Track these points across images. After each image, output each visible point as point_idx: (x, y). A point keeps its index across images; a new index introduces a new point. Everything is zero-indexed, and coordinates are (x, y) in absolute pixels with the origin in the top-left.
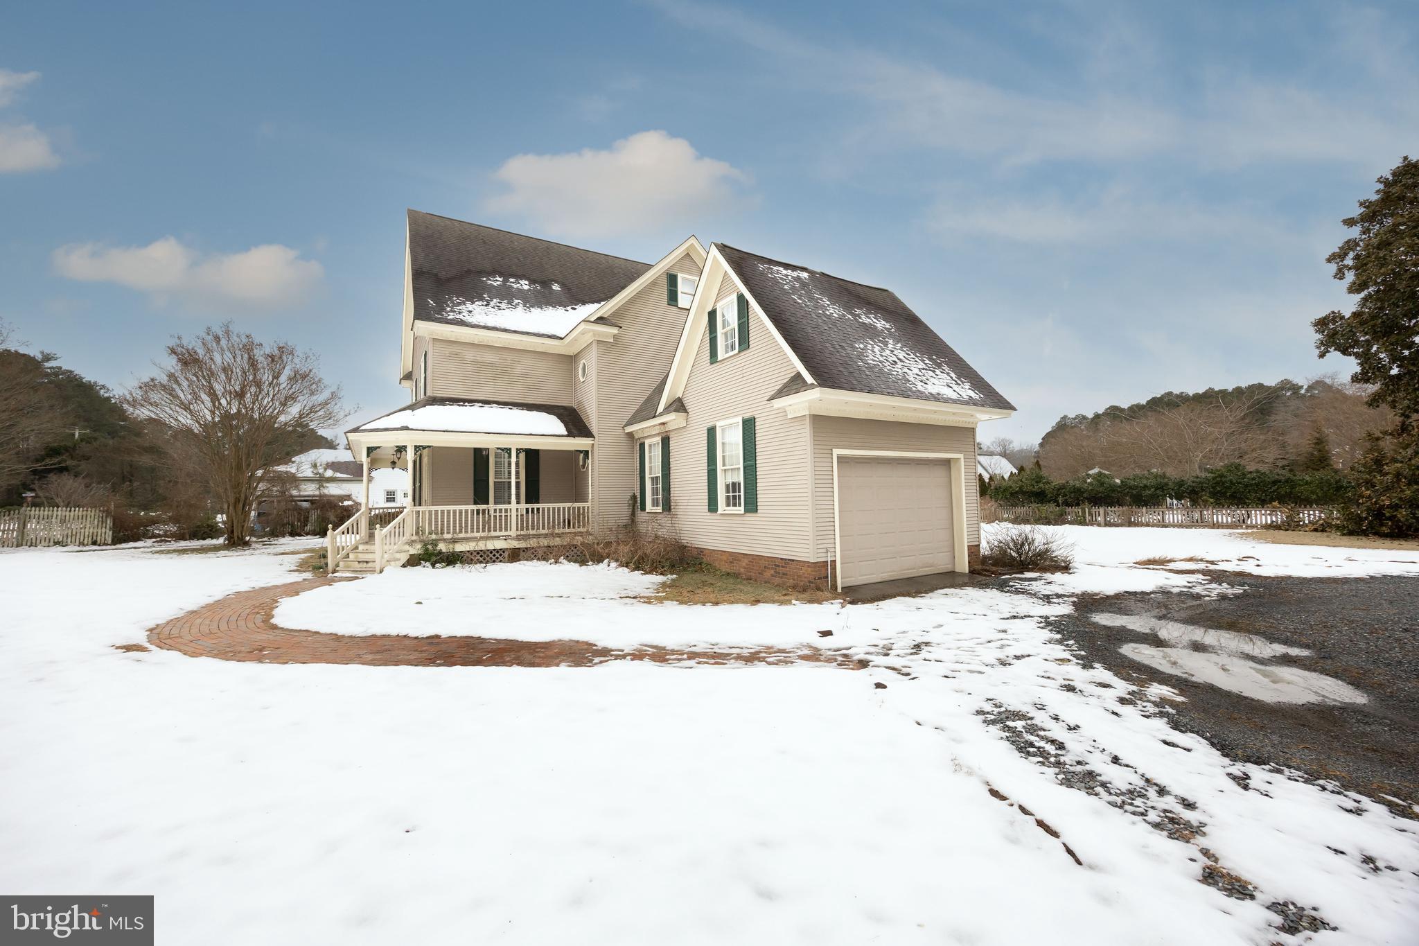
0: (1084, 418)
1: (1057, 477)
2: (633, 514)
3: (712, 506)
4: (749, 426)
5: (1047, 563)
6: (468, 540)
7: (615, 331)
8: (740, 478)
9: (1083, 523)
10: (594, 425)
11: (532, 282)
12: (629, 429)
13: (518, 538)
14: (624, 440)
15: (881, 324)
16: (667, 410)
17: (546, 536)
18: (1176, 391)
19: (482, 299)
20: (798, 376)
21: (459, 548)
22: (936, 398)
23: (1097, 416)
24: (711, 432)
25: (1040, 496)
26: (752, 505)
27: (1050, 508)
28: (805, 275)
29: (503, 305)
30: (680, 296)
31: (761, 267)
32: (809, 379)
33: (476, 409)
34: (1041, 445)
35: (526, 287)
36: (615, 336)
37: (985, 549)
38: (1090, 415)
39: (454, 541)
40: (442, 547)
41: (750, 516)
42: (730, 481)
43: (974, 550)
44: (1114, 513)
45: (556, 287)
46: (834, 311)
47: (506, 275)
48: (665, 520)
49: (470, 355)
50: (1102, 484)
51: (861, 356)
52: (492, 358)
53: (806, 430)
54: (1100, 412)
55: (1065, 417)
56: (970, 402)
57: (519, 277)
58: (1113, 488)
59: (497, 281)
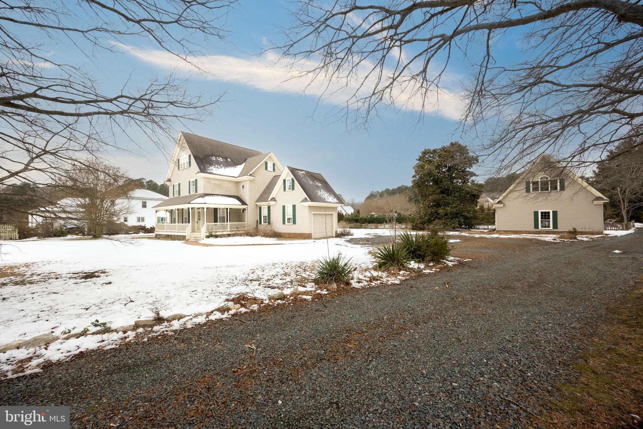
0: (379, 192)
1: (363, 215)
2: (257, 226)
3: (284, 223)
4: (294, 207)
5: (348, 234)
6: (220, 232)
7: (254, 178)
8: (292, 217)
9: (366, 228)
10: (247, 202)
11: (223, 158)
12: (256, 203)
13: (230, 231)
14: (255, 206)
15: (320, 185)
16: (272, 200)
17: (237, 231)
18: (405, 185)
19: (213, 165)
20: (306, 198)
21: (217, 234)
22: (330, 202)
23: (382, 192)
24: (284, 207)
25: (357, 221)
26: (294, 222)
27: (358, 224)
28: (304, 172)
29: (219, 167)
30: (268, 168)
31: (296, 171)
32: (309, 200)
33: (216, 197)
34: (365, 201)
35: (222, 160)
36: (253, 179)
37: (338, 232)
38: (380, 192)
39: (216, 232)
40: (213, 234)
41: (294, 225)
42: (288, 217)
43: (336, 232)
44: (373, 225)
45: (229, 160)
46: (311, 182)
47: (216, 156)
48: (269, 227)
49: (213, 182)
50: (371, 217)
51: (317, 193)
52: (218, 182)
53: (308, 208)
54: (384, 190)
55: (372, 192)
56: (336, 203)
57: (219, 156)
58: (374, 219)
59: (214, 158)
